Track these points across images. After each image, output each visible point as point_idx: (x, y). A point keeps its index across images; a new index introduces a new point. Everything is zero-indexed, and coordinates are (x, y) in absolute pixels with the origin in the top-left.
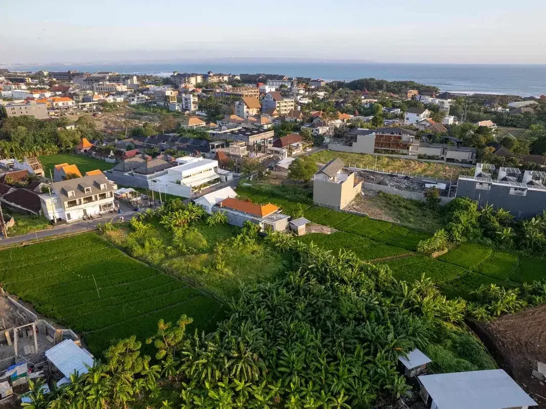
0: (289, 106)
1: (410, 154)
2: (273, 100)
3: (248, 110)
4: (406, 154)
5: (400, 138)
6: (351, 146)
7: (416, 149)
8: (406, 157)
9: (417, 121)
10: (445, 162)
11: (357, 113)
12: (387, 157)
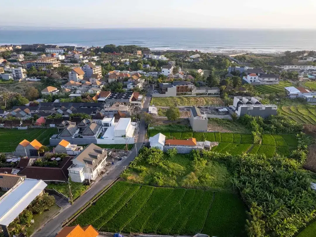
0: (99, 71)
1: (193, 94)
2: (90, 68)
3: (79, 76)
4: (191, 94)
5: (187, 87)
6: (165, 94)
7: (195, 91)
8: (191, 95)
9: (169, 72)
10: (207, 95)
11: (130, 69)
12: (183, 97)
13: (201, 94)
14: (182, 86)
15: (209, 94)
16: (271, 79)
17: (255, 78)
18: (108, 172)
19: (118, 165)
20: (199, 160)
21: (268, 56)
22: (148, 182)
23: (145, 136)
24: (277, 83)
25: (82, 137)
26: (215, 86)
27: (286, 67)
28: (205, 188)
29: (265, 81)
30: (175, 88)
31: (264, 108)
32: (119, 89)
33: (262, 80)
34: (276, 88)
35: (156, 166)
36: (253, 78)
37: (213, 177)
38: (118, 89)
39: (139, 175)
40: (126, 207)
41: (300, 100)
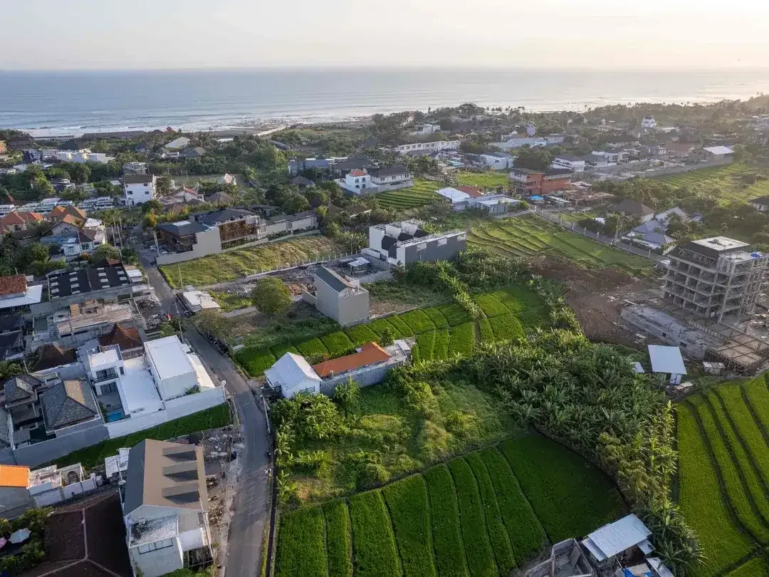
1: (259, 238)
4: (254, 240)
5: (244, 222)
6: (192, 250)
7: (264, 230)
8: (256, 243)
9: (147, 193)
10: (292, 235)
11: (12, 199)
12: (239, 249)
13: (280, 235)
14: (230, 222)
15: (296, 232)
16: (399, 178)
17: (364, 180)
18: (229, 504)
19: (239, 472)
20: (417, 389)
21: (339, 128)
22: (352, 485)
23: (239, 373)
24: (411, 184)
25: (54, 436)
26: (302, 211)
27: (403, 148)
28: (473, 446)
29: (387, 183)
30: (214, 229)
31: (443, 242)
32: (40, 262)
33: (380, 182)
34: (416, 196)
35: (336, 439)
36: (360, 180)
37: (470, 416)
38: (36, 262)
39: (316, 478)
40: (362, 569)
41: (475, 213)
